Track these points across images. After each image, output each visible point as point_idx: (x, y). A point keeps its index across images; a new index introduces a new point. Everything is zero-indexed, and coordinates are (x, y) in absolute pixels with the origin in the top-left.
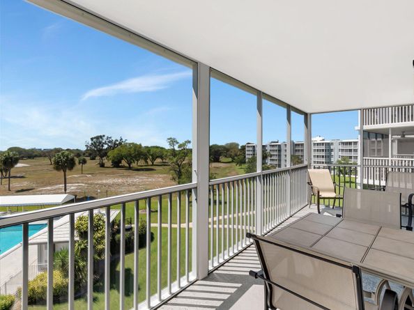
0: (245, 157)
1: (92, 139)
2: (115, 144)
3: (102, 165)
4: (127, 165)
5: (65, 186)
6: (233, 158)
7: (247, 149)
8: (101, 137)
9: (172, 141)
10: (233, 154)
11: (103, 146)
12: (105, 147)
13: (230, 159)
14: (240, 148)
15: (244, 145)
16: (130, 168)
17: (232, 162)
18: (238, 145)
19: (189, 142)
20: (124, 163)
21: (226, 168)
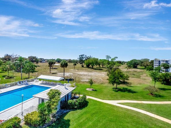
0: (153, 66)
1: (80, 56)
2: (88, 58)
3: (83, 66)
4: (92, 67)
5: (64, 74)
6: (145, 67)
7: (154, 62)
8: (83, 55)
9: (108, 57)
10: (145, 65)
11: (83, 59)
12: (84, 59)
13: (144, 67)
14: (150, 61)
15: (153, 60)
16: (93, 68)
17: (145, 69)
18: (149, 60)
19: (117, 58)
20: (91, 66)
21: (140, 72)
